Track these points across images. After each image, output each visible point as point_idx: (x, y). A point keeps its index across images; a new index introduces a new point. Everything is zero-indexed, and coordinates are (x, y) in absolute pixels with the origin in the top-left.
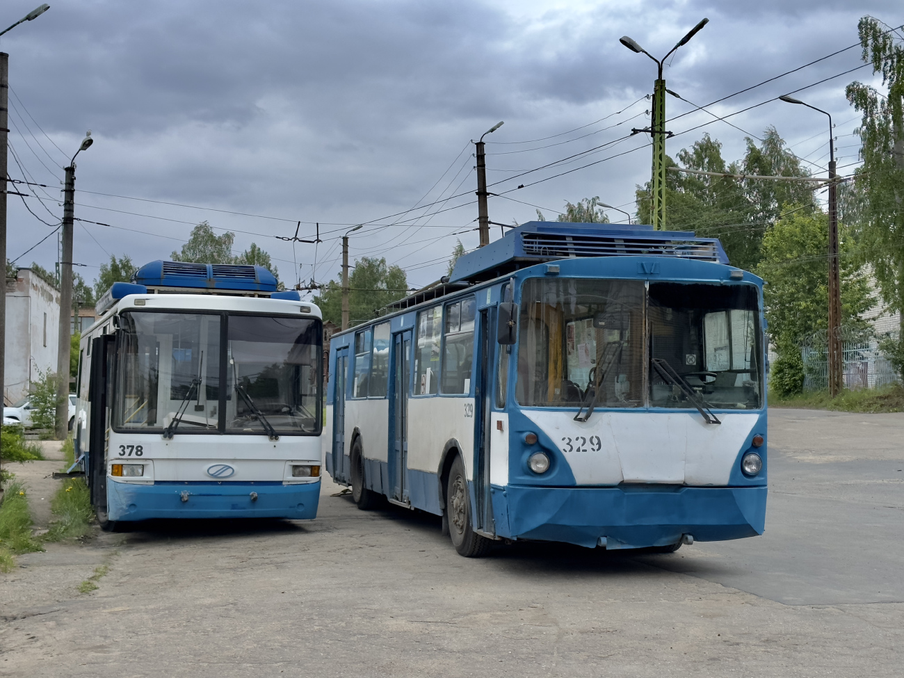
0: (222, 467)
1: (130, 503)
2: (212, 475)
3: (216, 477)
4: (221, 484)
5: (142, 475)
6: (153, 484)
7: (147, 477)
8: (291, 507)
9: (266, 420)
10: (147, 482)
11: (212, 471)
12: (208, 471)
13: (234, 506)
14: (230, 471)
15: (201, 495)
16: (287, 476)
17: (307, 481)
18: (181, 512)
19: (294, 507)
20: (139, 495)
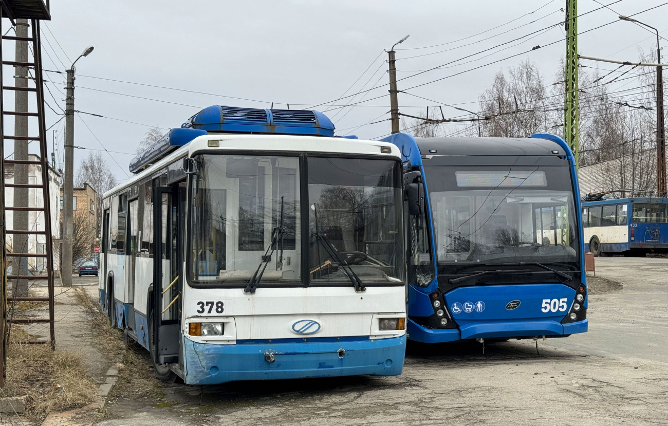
0: (308, 322)
1: (211, 365)
2: (298, 332)
3: (301, 333)
4: (307, 341)
5: (223, 334)
6: (235, 343)
7: (227, 336)
8: (379, 364)
9: (352, 271)
10: (229, 341)
11: (297, 327)
12: (293, 327)
13: (321, 365)
14: (315, 327)
15: (287, 354)
16: (374, 331)
17: (394, 335)
18: (266, 373)
19: (382, 363)
20: (221, 356)
